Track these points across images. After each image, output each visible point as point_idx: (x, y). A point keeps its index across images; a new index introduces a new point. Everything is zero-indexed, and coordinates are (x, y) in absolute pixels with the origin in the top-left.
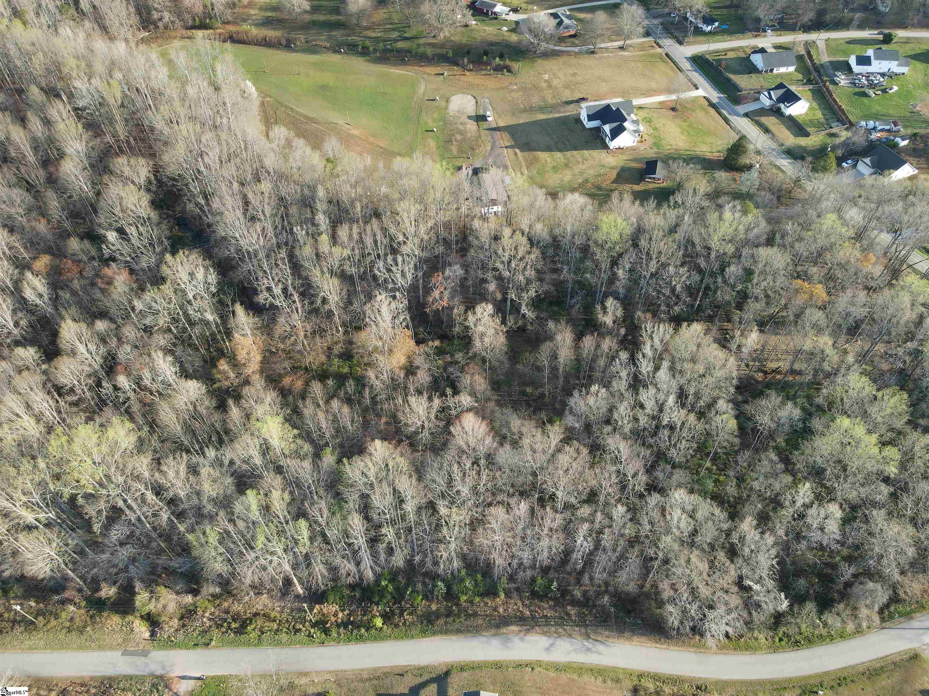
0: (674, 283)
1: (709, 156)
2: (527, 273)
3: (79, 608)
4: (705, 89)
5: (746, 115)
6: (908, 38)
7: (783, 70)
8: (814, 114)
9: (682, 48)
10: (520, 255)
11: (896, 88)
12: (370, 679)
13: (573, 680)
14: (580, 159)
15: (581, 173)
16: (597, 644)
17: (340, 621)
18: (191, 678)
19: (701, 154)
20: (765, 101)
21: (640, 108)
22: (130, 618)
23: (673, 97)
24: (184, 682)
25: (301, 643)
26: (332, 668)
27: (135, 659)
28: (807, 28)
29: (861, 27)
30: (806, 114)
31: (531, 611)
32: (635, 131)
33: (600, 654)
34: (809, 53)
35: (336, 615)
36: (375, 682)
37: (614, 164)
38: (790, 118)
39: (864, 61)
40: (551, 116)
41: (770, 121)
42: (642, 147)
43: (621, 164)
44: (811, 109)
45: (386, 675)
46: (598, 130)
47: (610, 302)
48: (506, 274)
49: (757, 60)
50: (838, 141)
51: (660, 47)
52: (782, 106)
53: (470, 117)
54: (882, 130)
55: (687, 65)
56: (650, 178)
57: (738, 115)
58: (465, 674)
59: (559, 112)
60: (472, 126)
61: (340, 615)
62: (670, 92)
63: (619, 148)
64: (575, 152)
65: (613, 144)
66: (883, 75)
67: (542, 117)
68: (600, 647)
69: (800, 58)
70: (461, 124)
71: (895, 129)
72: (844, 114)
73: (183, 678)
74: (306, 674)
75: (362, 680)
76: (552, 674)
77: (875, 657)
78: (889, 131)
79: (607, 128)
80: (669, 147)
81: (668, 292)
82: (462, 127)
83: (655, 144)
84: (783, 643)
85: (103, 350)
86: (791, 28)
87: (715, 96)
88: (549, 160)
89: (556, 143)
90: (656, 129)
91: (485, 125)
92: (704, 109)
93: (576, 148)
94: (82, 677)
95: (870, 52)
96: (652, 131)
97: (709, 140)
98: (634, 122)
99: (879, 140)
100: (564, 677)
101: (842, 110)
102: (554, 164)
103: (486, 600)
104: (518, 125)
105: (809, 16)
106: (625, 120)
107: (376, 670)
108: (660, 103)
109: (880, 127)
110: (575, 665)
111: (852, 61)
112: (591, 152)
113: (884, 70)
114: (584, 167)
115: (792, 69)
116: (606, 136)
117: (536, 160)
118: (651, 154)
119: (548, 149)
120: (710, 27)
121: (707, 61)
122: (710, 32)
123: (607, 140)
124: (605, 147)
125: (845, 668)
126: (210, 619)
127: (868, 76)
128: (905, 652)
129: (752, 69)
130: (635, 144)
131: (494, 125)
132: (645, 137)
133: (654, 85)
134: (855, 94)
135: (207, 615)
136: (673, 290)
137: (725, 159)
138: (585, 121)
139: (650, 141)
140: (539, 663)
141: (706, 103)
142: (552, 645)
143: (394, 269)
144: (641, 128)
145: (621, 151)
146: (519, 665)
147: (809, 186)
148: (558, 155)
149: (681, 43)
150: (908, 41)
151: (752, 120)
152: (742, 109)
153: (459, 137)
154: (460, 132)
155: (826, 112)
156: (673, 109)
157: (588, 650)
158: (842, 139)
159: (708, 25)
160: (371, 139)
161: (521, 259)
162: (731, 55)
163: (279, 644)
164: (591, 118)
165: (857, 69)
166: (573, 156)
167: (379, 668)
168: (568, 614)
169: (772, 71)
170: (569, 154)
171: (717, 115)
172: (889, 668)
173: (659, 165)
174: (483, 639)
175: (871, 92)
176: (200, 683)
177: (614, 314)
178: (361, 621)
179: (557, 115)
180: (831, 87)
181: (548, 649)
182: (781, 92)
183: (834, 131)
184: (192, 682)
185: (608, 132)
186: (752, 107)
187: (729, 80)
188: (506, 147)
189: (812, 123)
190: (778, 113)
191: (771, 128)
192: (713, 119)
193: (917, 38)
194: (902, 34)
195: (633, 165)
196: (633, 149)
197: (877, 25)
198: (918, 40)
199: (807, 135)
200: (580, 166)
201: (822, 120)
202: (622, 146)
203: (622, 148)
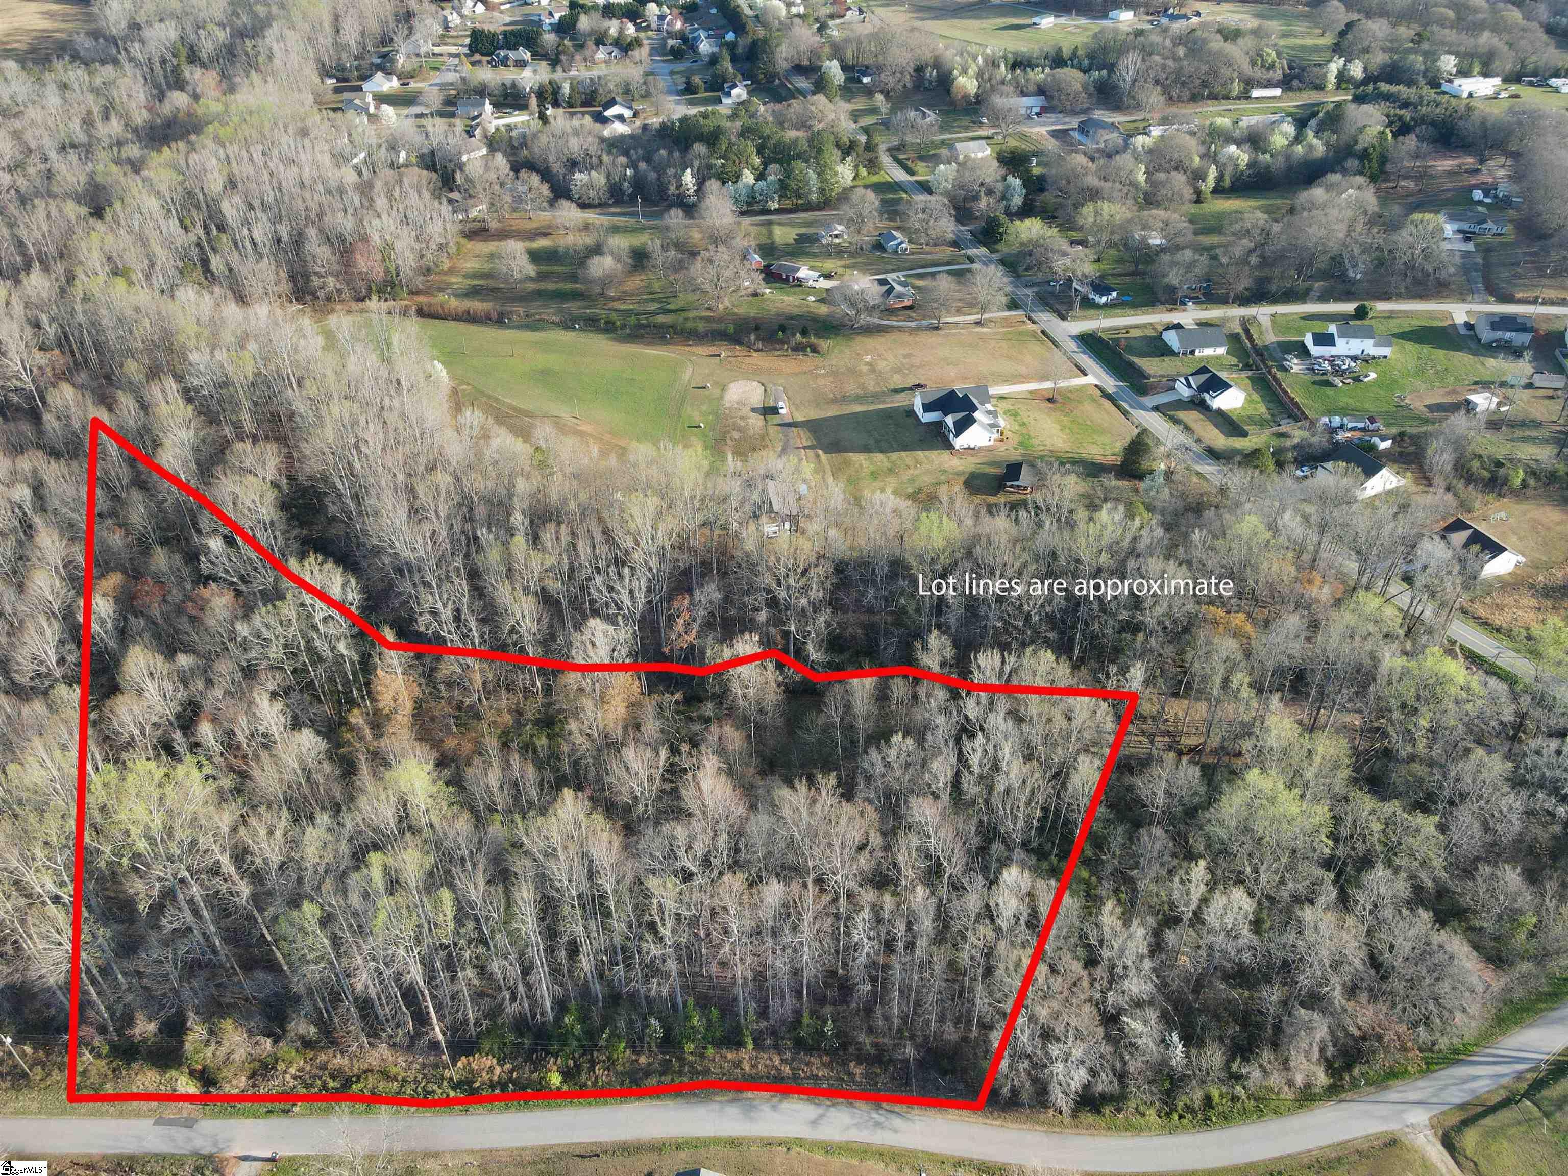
1: (1099, 459)
3: (98, 1056)
4: (1097, 376)
5: (1156, 409)
6: (1392, 312)
7: (1208, 352)
8: (1254, 409)
9: (1065, 324)
11: (1373, 375)
12: (535, 1163)
13: (851, 1166)
14: (910, 463)
15: (912, 480)
16: (893, 1116)
17: (496, 1078)
18: (255, 1159)
19: (1090, 456)
20: (1184, 392)
21: (1002, 398)
22: (174, 1073)
23: (1048, 385)
24: (246, 1164)
25: (433, 1110)
26: (478, 1147)
27: (174, 1131)
28: (1244, 300)
29: (1323, 298)
30: (1243, 408)
31: (792, 1069)
32: (992, 426)
33: (896, 1131)
34: (1247, 331)
35: (491, 1070)
36: (542, 1167)
37: (960, 468)
38: (1220, 413)
39: (1324, 339)
40: (871, 408)
41: (1191, 417)
42: (1002, 447)
43: (971, 468)
44: (1249, 401)
45: (560, 1156)
46: (939, 425)
47: (935, 639)
49: (1171, 338)
50: (1289, 443)
51: (1034, 322)
52: (1206, 396)
53: (753, 410)
54: (1354, 429)
55: (1072, 346)
56: (1012, 487)
57: (1144, 408)
58: (683, 1155)
59: (884, 402)
60: (756, 421)
61: (498, 1070)
62: (1044, 378)
63: (968, 447)
64: (904, 454)
65: (961, 442)
66: (1354, 358)
67: (858, 408)
68: (897, 1122)
69: (1234, 338)
70: (742, 418)
71: (1371, 427)
72: (1299, 408)
73: (245, 1158)
74: (436, 1155)
75: (522, 1164)
76: (819, 1157)
78: (1363, 430)
79: (950, 420)
80: (1041, 448)
82: (742, 423)
83: (1021, 443)
84: (1185, 1122)
85: (182, 694)
86: (1223, 301)
87: (1111, 384)
88: (865, 464)
89: (877, 441)
90: (1023, 424)
91: (776, 419)
92: (1094, 401)
93: (905, 448)
94: (89, 1156)
95: (1332, 328)
96: (1017, 427)
97: (1100, 439)
98: (989, 413)
99: (1349, 441)
100: (837, 1162)
101: (1295, 403)
102: (872, 468)
103: (724, 1051)
104: (825, 419)
105: (1243, 284)
106: (975, 409)
107: (544, 1149)
108: (1031, 392)
109: (1350, 425)
110: (856, 1147)
111: (1308, 340)
112: (927, 453)
113: (1356, 351)
114: (917, 472)
115: (1221, 351)
116: (949, 430)
117: (847, 463)
118: (1015, 456)
119: (866, 449)
120: (1104, 299)
121: (1100, 340)
122: (1105, 305)
123: (951, 436)
124: (950, 446)
125: (1281, 1158)
126: (295, 1077)
127: (1332, 360)
128: (1377, 1136)
129: (1165, 351)
130: (991, 443)
131: (789, 420)
132: (1007, 434)
133: (1023, 370)
134: (1314, 383)
135: (292, 1070)
137: (1123, 464)
138: (920, 413)
139: (1014, 439)
140: (800, 1142)
141: (1099, 393)
142: (822, 1116)
143: (617, 587)
144: (1002, 422)
145: (970, 451)
146: (769, 1143)
148: (879, 457)
149: (1063, 318)
150: (1391, 315)
151: (1165, 415)
152: (1150, 401)
153: (736, 435)
154: (739, 429)
155: (1272, 405)
156: (1050, 400)
157: (878, 1125)
158: (1296, 440)
159: (1102, 295)
160: (607, 437)
162: (1135, 333)
164: (927, 408)
165: (1315, 350)
166: (901, 458)
167: (551, 1146)
168: (850, 1074)
169: (1192, 352)
170: (894, 456)
171: (1113, 408)
172: (1352, 1159)
173: (1024, 467)
174: (716, 1106)
175: (1337, 381)
176: (268, 1166)
177: (941, 656)
178: (529, 1079)
179: (881, 407)
180: (1279, 374)
181: (814, 1123)
182: (1203, 378)
183: (1283, 429)
184: (258, 1164)
185: (951, 425)
186: (1163, 398)
187: (1131, 365)
188: (804, 448)
189: (1251, 420)
190: (1202, 406)
191: (1192, 425)
192: (1108, 413)
193: (1405, 312)
194: (1382, 306)
195: (988, 470)
196: (989, 449)
197: (1347, 296)
198: (1407, 314)
199: (1244, 435)
200: (911, 471)
201: (1266, 416)
202: (971, 445)
203: (972, 448)
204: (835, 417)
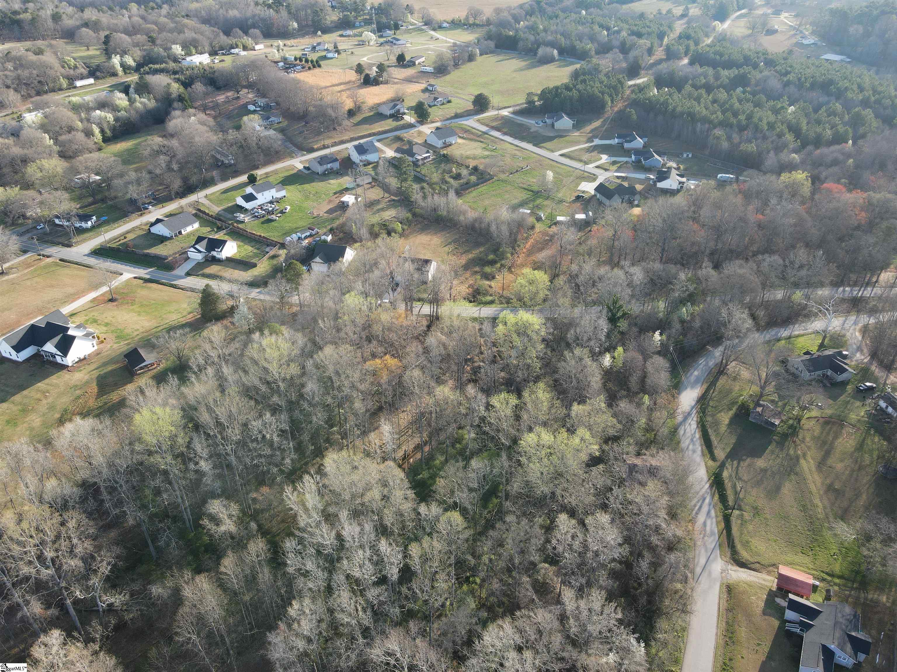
1: (185, 320)
4: (129, 272)
5: (188, 274)
6: (266, 173)
7: (189, 229)
8: (245, 250)
9: (74, 249)
11: (289, 207)
14: (39, 396)
15: (52, 408)
19: (176, 322)
20: (196, 256)
21: (72, 315)
23: (104, 289)
28: (183, 194)
29: (225, 178)
30: (239, 251)
32: (87, 335)
34: (199, 210)
37: (87, 377)
38: (229, 259)
39: (249, 198)
41: (213, 269)
42: (107, 346)
43: (96, 374)
44: (239, 246)
46: (37, 356)
49: (160, 230)
50: (281, 259)
51: (48, 257)
52: (214, 253)
54: (306, 237)
55: (92, 261)
56: (141, 368)
57: (181, 277)
62: (96, 287)
63: (80, 360)
64: (25, 392)
65: (70, 360)
66: (271, 202)
69: (196, 215)
71: (313, 232)
72: (268, 239)
78: (311, 236)
79: (49, 348)
80: (136, 333)
83: (119, 337)
86: (168, 199)
87: (143, 272)
90: (107, 325)
92: (142, 287)
93: (22, 388)
95: (249, 190)
96: (105, 328)
97: (171, 308)
98: (78, 327)
99: (310, 244)
101: (264, 237)
102: (6, 418)
105: (177, 184)
106: (66, 329)
108: (94, 300)
109: (303, 236)
111: (240, 201)
112: (47, 381)
113: (269, 199)
114: (50, 400)
115: (196, 225)
116: (53, 356)
118: (122, 347)
120: (89, 223)
121: (112, 249)
122: (93, 228)
123: (59, 359)
124: (62, 367)
127: (261, 207)
129: (162, 239)
130: (96, 347)
132: (102, 336)
133: (71, 290)
134: (263, 223)
138: (14, 356)
139: (111, 337)
141: (142, 281)
144: (91, 330)
145: (84, 362)
148: (3, 406)
149: (69, 246)
150: (267, 175)
151: (198, 276)
152: (181, 271)
155: (252, 244)
156: (112, 300)
158: (284, 256)
159: (86, 221)
162: (130, 237)
164: (18, 348)
165: (248, 206)
166: (25, 397)
169: (180, 233)
170: (17, 398)
171: (161, 286)
173: (141, 351)
175: (274, 217)
177: (230, 516)
180: (240, 226)
182: (205, 242)
183: (272, 253)
185: (54, 350)
186: (188, 266)
187: (147, 255)
189: (249, 257)
190: (215, 261)
191: (220, 274)
192: (161, 291)
193: (272, 172)
194: (259, 173)
195: (110, 368)
196: (97, 353)
197: (236, 174)
198: (276, 172)
199: (254, 265)
200: (44, 402)
201: (255, 251)
202: (82, 357)
203: (85, 359)
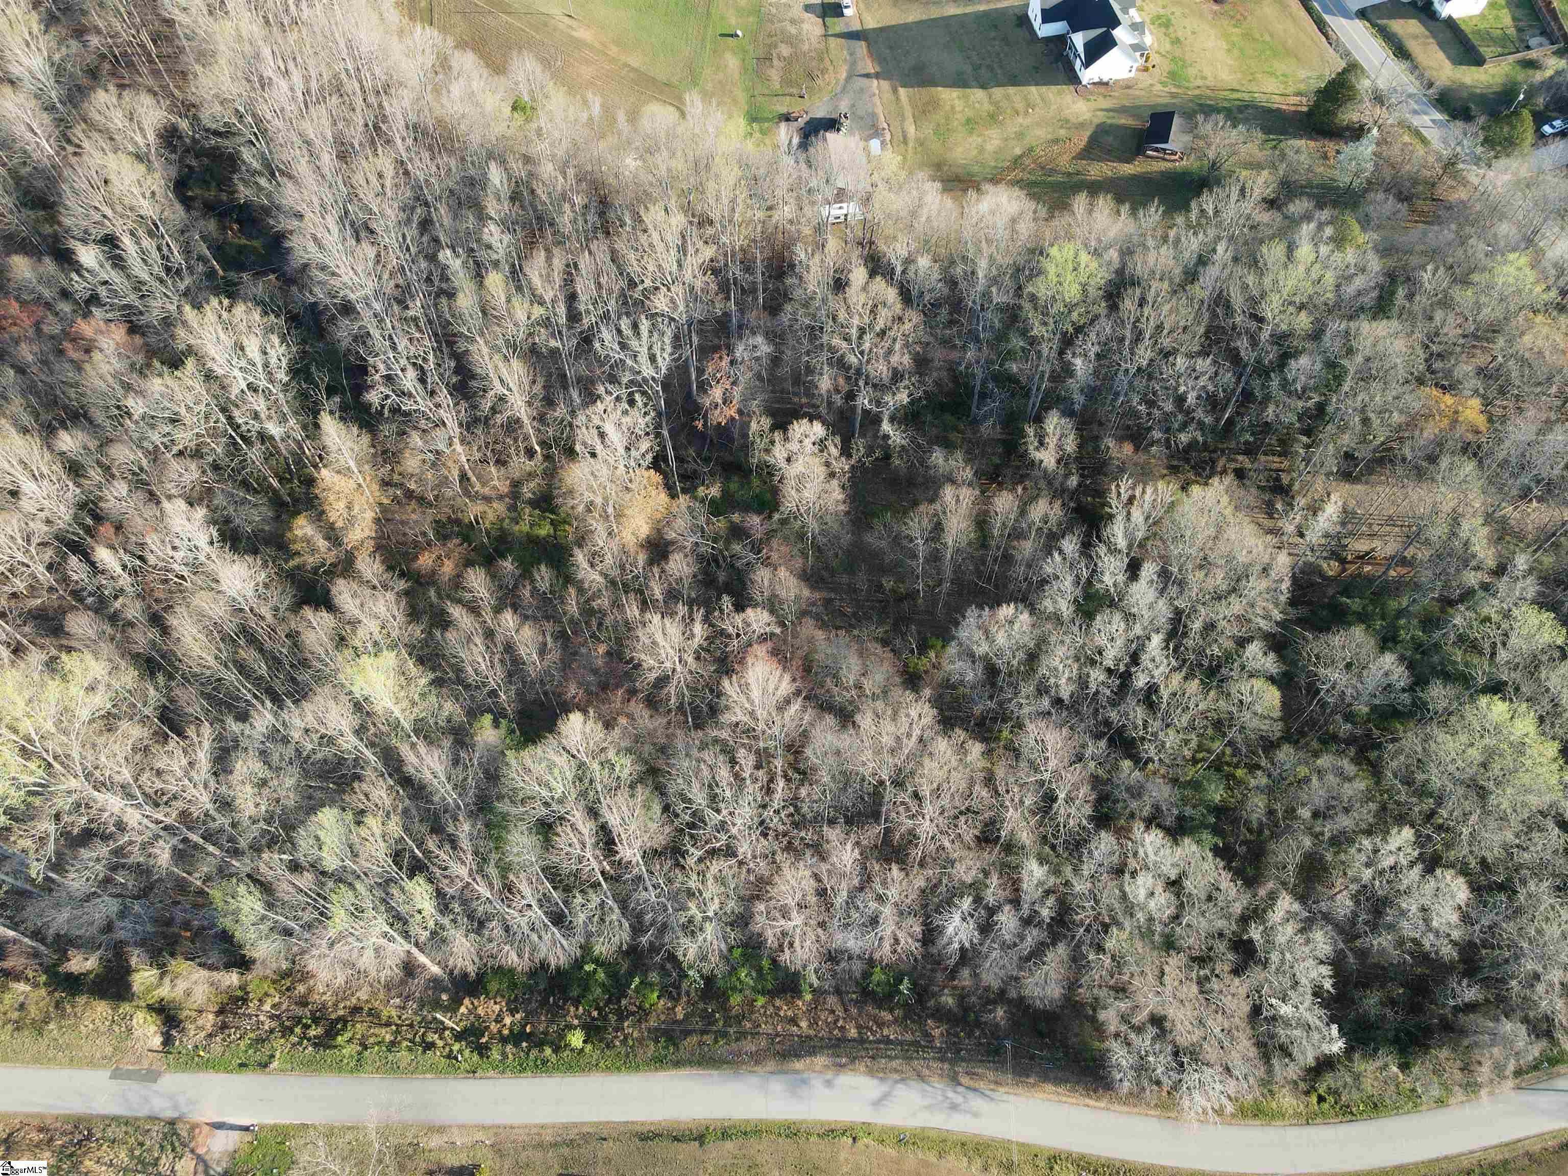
0: (1182, 389)
1: (1278, 103)
2: (895, 359)
3: (36, 985)
5: (1363, 13)
8: (1497, 18)
10: (880, 325)
12: (555, 1145)
13: (926, 1164)
14: (1020, 106)
15: (1020, 136)
16: (972, 1095)
17: (506, 1032)
18: (232, 1127)
19: (1264, 98)
22: (125, 1008)
24: (221, 1133)
25: (433, 1069)
26: (488, 1121)
27: (134, 1085)
30: (1482, 16)
31: (859, 1027)
32: (1136, 47)
33: (976, 1115)
35: (499, 1020)
36: (565, 1151)
37: (1087, 116)
38: (1450, 23)
40: (969, 9)
41: (1408, 29)
42: (1146, 80)
43: (1101, 117)
44: (1492, 4)
45: (586, 1137)
46: (1061, 41)
47: (1054, 422)
48: (853, 360)
50: (1538, 77)
53: (808, 8)
56: (1156, 150)
57: (1345, 13)
58: (729, 1145)
60: (812, 26)
61: (508, 1020)
63: (1101, 83)
64: (1011, 90)
65: (1088, 75)
67: (951, 10)
68: (978, 1103)
70: (793, 22)
72: (1557, 19)
73: (220, 1126)
74: (441, 1130)
75: (540, 1146)
76: (891, 1152)
77: (1495, 1141)
79: (1079, 40)
80: (1199, 82)
81: (1169, 407)
82: (793, 31)
83: (1172, 75)
84: (1326, 1106)
85: (73, 492)
88: (959, 105)
89: (976, 68)
90: (1176, 41)
91: (838, 26)
93: (1014, 81)
94: (42, 1116)
96: (1168, 46)
97: (1281, 67)
98: (1136, 27)
100: (912, 1158)
101: (1554, 11)
102: (969, 113)
103: (778, 1002)
104: (906, 27)
106: (1116, 23)
107: (566, 1127)
110: (933, 1134)
112: (1044, 89)
114: (1027, 121)
116: (1077, 55)
117: (934, 104)
118: (1163, 97)
119: (960, 82)
123: (1078, 65)
124: (1074, 79)
125: (1438, 1160)
126: (272, 1017)
128: (1554, 1134)
130: (1132, 75)
131: (856, 26)
132: (1155, 59)
135: (267, 1007)
136: (1180, 400)
137: (1310, 114)
138: (1037, 22)
139: (1163, 66)
140: (868, 1129)
142: (886, 1096)
143: (634, 343)
144: (1148, 40)
145: (1102, 90)
146: (831, 1132)
147: (1473, 174)
148: (978, 94)
151: (1374, 25)
153: (785, 50)
154: (790, 40)
155: (1520, 12)
157: (954, 1106)
158: (1549, 73)
160: (614, 50)
161: (883, 333)
163: (395, 1069)
164: (1048, 16)
166: (1007, 97)
167: (575, 1125)
168: (927, 1035)
170: (998, 92)
171: (1303, 13)
172: (1519, 1164)
173: (1177, 121)
176: (248, 1137)
177: (1060, 447)
178: (546, 1033)
179: (982, 8)
181: (879, 1103)
183: (1533, 55)
184: (236, 1135)
185: (1080, 49)
188: (876, 76)
189: (1489, 38)
190: (1426, 11)
191: (1411, 45)
192: (1294, 20)
195: (1123, 121)
196: (1128, 85)
199: (1479, 61)
200: (1020, 120)
201: (1512, 31)
202: (1105, 80)
203: (1107, 84)
204: (920, 23)
